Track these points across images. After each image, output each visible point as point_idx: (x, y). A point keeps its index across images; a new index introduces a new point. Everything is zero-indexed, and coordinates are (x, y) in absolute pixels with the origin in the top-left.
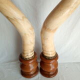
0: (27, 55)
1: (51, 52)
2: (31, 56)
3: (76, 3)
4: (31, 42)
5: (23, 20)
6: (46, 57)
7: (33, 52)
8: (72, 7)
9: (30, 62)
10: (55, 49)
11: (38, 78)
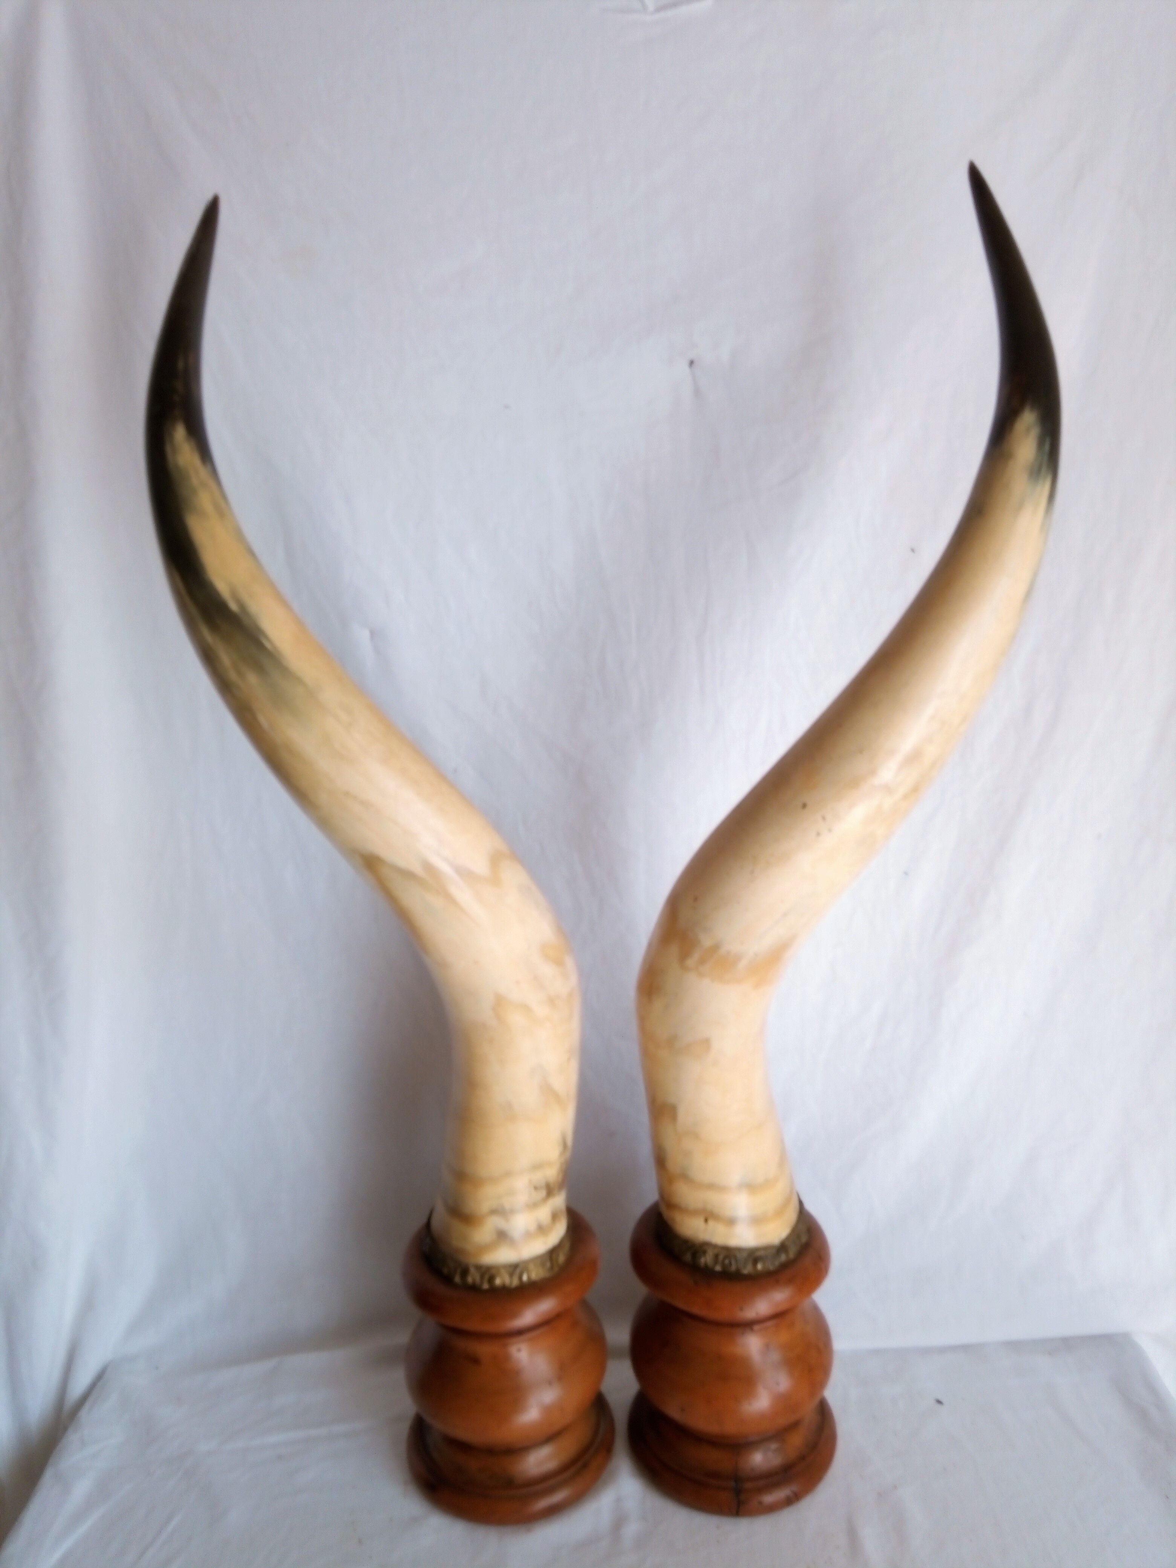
0: (502, 1236)
1: (751, 1187)
2: (539, 1246)
3: (915, 757)
4: (547, 1090)
5: (495, 880)
6: (697, 1249)
7: (559, 1201)
8: (888, 789)
9: (529, 1316)
10: (783, 1160)
11: (618, 1523)
